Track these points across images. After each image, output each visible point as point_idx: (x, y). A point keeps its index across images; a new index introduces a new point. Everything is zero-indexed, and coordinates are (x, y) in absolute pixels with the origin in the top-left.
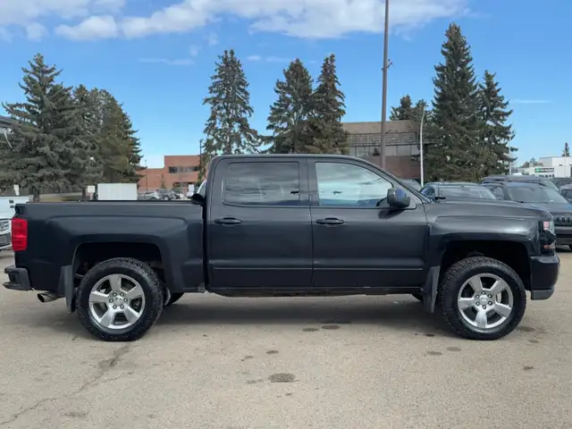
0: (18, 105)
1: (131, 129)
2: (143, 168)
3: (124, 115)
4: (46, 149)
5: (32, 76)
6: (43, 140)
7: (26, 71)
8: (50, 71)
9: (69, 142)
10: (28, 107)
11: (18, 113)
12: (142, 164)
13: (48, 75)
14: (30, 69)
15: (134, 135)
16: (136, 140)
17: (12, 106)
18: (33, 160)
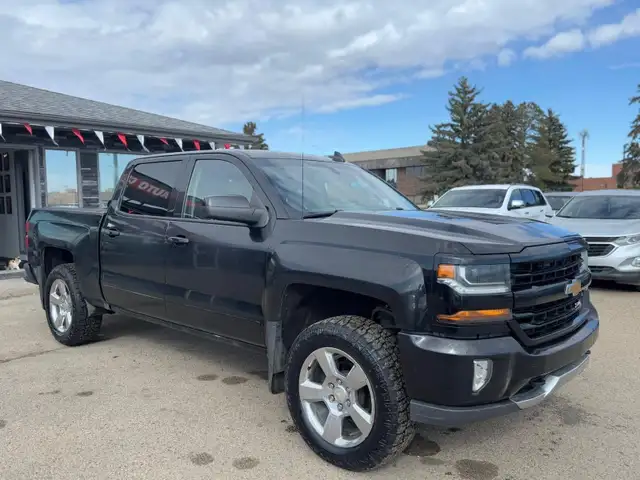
0: (443, 125)
1: (566, 139)
2: (576, 178)
3: (560, 125)
4: (461, 163)
5: (457, 98)
6: (460, 154)
7: (451, 94)
8: (472, 91)
9: (483, 156)
10: (452, 126)
11: (444, 133)
12: (577, 173)
13: (470, 95)
14: (455, 92)
15: (569, 145)
16: (571, 149)
17: (439, 127)
18: (451, 173)
